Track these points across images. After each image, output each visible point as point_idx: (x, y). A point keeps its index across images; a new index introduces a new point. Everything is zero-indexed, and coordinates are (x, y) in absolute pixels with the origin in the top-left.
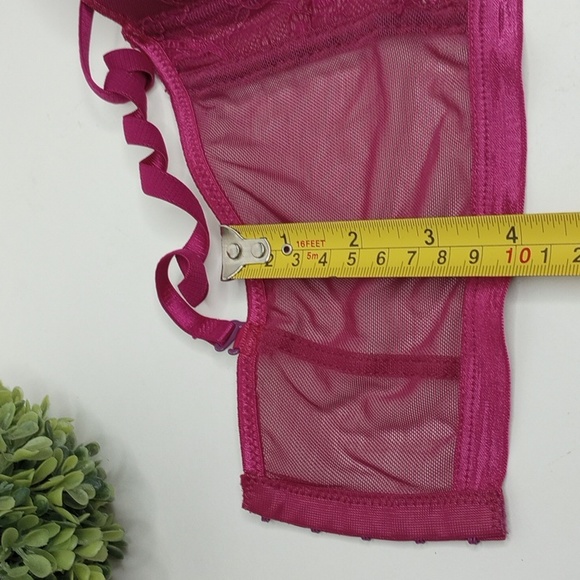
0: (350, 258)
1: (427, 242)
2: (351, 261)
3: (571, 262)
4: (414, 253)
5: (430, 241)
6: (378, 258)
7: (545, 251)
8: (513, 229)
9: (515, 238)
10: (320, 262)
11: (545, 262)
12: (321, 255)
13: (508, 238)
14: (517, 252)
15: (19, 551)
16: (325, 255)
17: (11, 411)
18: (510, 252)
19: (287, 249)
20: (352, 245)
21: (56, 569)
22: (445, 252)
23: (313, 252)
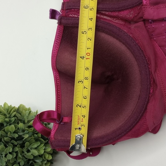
0: (84, 108)
1: (82, 83)
2: (85, 107)
3: (91, 41)
4: (84, 87)
5: (81, 82)
6: (85, 98)
7: (88, 49)
8: (81, 57)
9: (83, 57)
10: (84, 118)
11: (90, 49)
12: (82, 117)
13: (83, 59)
14: (87, 57)
15: (29, 149)
16: (82, 116)
17: (28, 113)
18: (87, 59)
19: (80, 129)
20: (80, 107)
21: (39, 154)
22: (85, 78)
23: (81, 120)
